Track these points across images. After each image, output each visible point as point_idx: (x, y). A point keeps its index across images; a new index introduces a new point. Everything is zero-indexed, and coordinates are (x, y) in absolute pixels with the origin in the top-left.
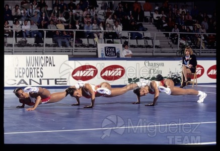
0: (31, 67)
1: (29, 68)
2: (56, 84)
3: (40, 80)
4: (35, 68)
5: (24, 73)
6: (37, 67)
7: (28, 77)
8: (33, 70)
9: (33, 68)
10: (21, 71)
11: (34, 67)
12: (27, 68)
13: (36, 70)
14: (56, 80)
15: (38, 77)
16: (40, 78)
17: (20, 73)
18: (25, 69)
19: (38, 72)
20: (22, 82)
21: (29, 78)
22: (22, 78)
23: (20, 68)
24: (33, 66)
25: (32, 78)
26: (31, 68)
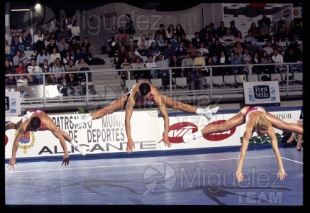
0: (109, 128)
1: (106, 129)
2: (141, 148)
3: (121, 144)
4: (113, 130)
5: (99, 136)
6: (116, 127)
7: (104, 141)
8: (112, 132)
9: (110, 129)
10: (95, 133)
11: (113, 127)
12: (103, 130)
13: (115, 132)
14: (141, 143)
15: (118, 140)
16: (121, 141)
17: (94, 136)
18: (101, 131)
19: (118, 135)
20: (97, 148)
21: (106, 142)
22: (97, 143)
23: (94, 130)
24: (111, 126)
25: (109, 142)
26: (108, 130)
